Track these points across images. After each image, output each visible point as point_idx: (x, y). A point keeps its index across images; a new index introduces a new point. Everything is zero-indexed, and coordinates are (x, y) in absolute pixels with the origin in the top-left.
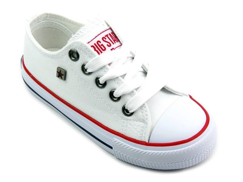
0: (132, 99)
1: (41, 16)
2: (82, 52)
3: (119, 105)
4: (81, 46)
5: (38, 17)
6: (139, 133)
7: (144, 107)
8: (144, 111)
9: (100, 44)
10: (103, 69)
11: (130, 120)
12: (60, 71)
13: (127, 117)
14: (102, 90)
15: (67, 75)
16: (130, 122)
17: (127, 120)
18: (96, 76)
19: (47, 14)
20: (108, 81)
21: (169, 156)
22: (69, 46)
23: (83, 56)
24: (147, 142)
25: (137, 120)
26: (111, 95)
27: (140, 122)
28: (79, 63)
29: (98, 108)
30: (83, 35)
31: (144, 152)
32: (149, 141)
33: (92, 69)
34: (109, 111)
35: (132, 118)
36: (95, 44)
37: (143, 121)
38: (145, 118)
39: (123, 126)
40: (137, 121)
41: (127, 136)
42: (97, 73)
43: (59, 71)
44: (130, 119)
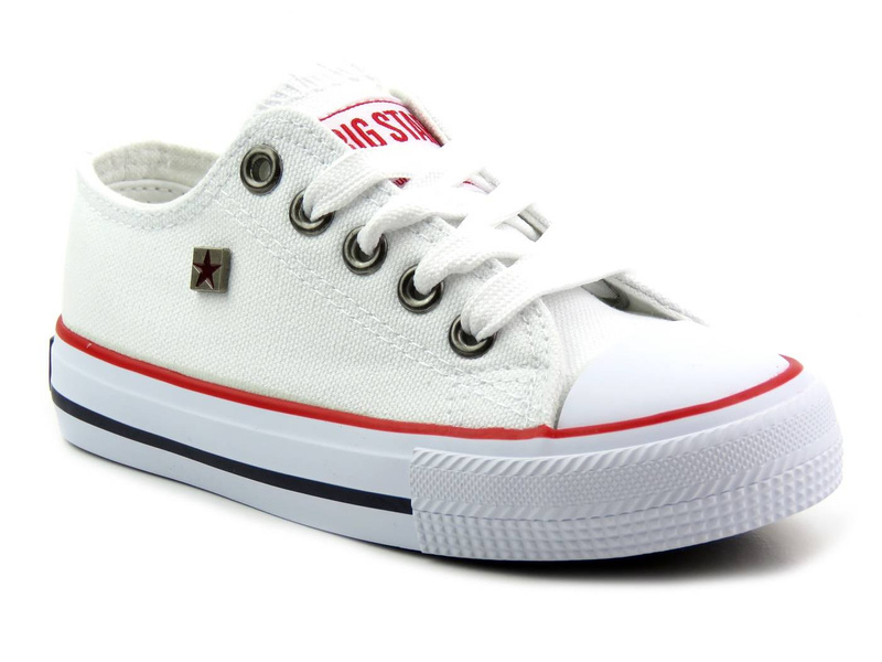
0: (481, 292)
1: (137, 149)
2: (293, 146)
3: (437, 322)
4: (291, 126)
5: (126, 150)
6: (516, 403)
7: (534, 315)
8: (536, 327)
9: (365, 129)
10: (374, 195)
11: (482, 371)
12: (203, 258)
13: (467, 360)
14: (369, 281)
15: (233, 267)
16: (482, 374)
17: (470, 373)
18: (345, 228)
19: (162, 149)
20: (395, 238)
21: (639, 464)
22: (241, 138)
23: (298, 161)
24: (550, 425)
25: (506, 364)
26: (407, 288)
27: (522, 366)
28: (281, 196)
29: (353, 360)
30: (297, 99)
31: (537, 464)
32: (556, 422)
33: (330, 202)
34: (398, 359)
35: (489, 360)
36: (343, 126)
37: (535, 362)
38: (540, 349)
39: (451, 399)
40: (508, 368)
41: (469, 426)
42: (349, 215)
43: (202, 261)
44: (478, 365)
